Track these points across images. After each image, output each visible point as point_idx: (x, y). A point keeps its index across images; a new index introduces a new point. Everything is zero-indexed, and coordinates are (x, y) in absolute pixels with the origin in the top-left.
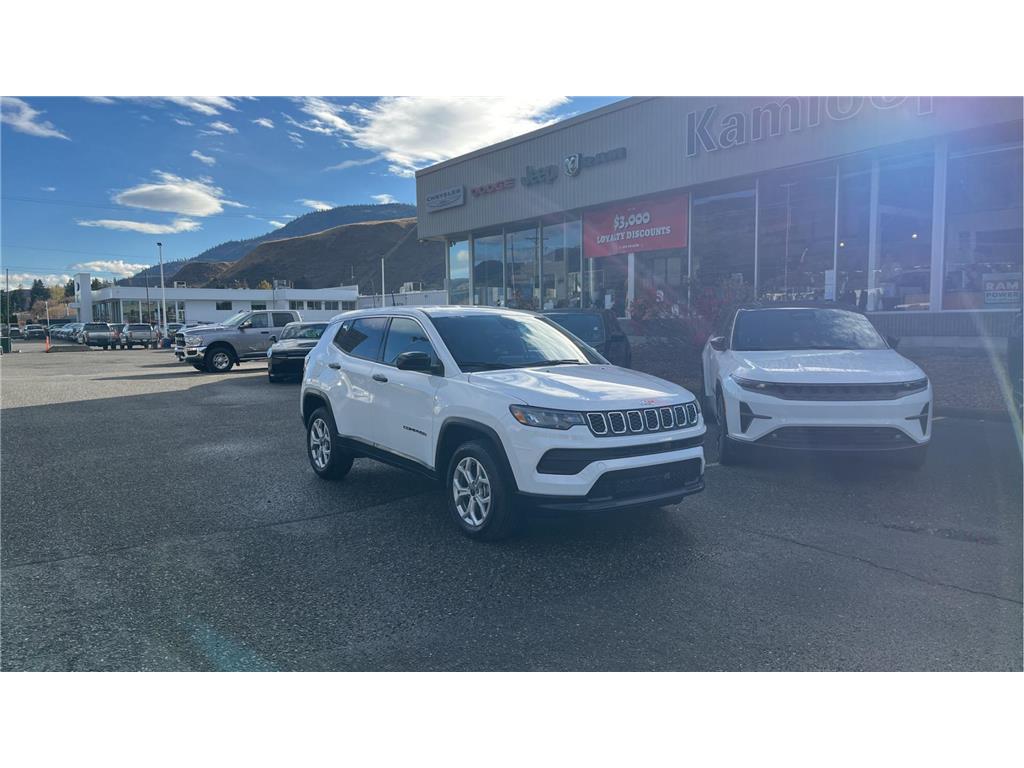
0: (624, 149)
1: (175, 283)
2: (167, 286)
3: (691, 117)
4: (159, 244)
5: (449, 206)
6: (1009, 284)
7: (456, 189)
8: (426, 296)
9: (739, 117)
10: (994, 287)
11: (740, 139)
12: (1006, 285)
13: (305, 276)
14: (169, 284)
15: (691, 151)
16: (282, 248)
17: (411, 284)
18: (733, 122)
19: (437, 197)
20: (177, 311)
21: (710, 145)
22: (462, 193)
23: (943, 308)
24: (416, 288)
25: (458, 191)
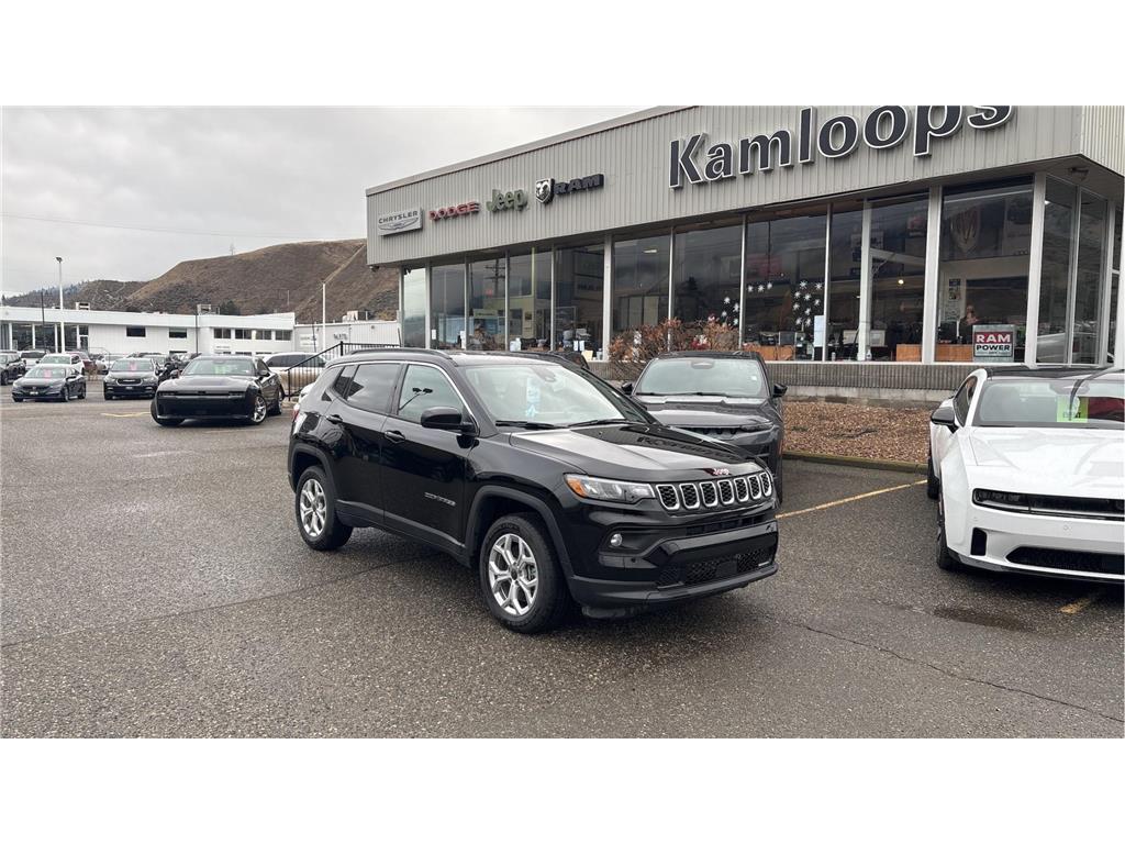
0: (601, 177)
1: (77, 304)
2: (66, 306)
3: (675, 145)
4: (59, 259)
5: (404, 229)
6: (1000, 337)
7: (412, 210)
8: (373, 327)
9: (726, 147)
10: (985, 340)
11: (727, 171)
12: (997, 338)
13: (234, 300)
14: (70, 306)
15: (673, 182)
16: (206, 267)
17: (356, 313)
18: (720, 153)
19: (391, 219)
20: (79, 337)
21: (695, 176)
22: (419, 215)
23: (936, 360)
24: (361, 317)
25: (415, 213)
